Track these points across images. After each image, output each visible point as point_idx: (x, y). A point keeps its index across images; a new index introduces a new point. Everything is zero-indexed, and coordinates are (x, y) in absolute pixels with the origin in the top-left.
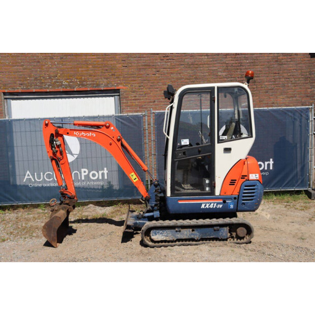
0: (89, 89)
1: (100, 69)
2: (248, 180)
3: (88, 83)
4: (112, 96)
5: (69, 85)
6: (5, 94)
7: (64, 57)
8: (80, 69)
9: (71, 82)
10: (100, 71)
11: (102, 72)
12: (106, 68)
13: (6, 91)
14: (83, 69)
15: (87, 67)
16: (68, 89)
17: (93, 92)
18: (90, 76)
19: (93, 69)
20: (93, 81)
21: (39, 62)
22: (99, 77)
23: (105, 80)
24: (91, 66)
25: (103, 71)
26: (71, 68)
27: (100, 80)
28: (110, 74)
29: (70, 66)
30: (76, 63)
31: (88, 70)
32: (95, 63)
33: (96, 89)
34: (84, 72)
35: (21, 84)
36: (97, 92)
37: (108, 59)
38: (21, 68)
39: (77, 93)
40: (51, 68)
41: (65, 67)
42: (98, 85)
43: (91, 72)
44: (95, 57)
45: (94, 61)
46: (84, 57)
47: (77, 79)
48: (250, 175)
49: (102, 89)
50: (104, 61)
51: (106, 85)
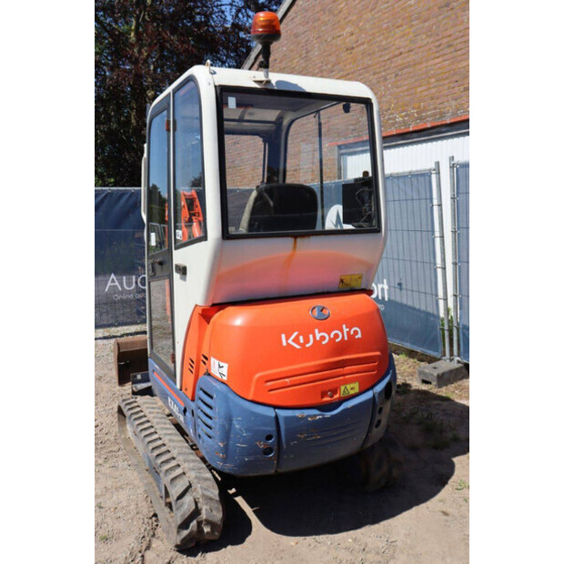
0: (429, 126)
1: (447, 81)
2: (209, 375)
3: (429, 113)
5: (404, 121)
6: (340, 147)
7: (400, 73)
8: (419, 90)
9: (406, 116)
10: (446, 87)
11: (449, 88)
12: (456, 78)
13: (340, 143)
14: (423, 88)
15: (429, 83)
16: (403, 129)
17: (435, 130)
18: (432, 99)
19: (436, 84)
20: (435, 109)
22: (445, 99)
23: (454, 103)
24: (433, 80)
25: (452, 85)
26: (407, 90)
27: (446, 104)
28: (462, 88)
29: (406, 88)
30: (413, 80)
31: (429, 88)
32: (440, 71)
33: (440, 122)
34: (424, 93)
35: (353, 130)
36: (444, 130)
37: (459, 58)
39: (414, 135)
40: (384, 95)
41: (400, 89)
42: (442, 115)
43: (434, 90)
44: (440, 59)
45: (439, 68)
46: (425, 65)
47: (414, 108)
48: (213, 360)
49: (448, 122)
50: (453, 63)
51: (454, 114)
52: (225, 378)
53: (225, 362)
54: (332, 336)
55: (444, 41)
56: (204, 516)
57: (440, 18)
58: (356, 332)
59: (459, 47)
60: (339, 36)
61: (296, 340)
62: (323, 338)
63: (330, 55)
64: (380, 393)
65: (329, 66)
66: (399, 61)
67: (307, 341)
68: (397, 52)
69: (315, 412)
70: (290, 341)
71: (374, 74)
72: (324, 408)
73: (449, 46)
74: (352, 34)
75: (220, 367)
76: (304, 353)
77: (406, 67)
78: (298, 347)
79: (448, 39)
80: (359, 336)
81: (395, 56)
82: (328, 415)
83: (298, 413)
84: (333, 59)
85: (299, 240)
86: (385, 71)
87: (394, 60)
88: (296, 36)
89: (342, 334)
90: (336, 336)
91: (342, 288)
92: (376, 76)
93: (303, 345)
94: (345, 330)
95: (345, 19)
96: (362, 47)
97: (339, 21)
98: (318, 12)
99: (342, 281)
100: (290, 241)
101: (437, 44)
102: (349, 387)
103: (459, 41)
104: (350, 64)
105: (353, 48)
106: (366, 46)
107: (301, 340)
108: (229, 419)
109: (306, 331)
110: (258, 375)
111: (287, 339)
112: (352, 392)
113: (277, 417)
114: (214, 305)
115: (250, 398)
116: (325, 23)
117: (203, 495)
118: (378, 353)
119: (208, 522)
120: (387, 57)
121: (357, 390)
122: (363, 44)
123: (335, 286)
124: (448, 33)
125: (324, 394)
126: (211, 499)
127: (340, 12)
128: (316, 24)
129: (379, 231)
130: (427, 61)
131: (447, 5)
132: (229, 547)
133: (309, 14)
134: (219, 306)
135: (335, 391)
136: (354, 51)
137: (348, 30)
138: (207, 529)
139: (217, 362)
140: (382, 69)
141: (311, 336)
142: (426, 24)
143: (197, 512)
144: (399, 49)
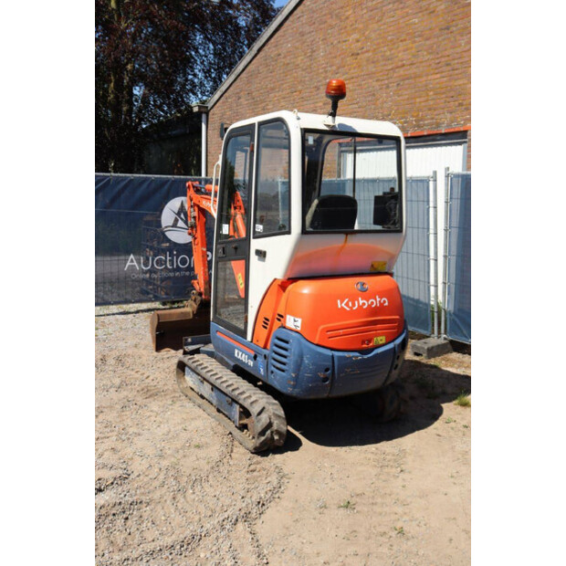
0: (425, 133)
1: (444, 96)
2: (284, 327)
3: (426, 122)
4: (460, 144)
6: (340, 144)
7: (401, 83)
8: (418, 100)
9: (405, 122)
10: (442, 101)
11: (445, 102)
12: (452, 94)
14: (423, 99)
15: (428, 95)
17: (431, 138)
18: (430, 109)
19: (434, 97)
20: (432, 119)
21: (374, 95)
22: (441, 111)
23: (448, 115)
24: (431, 93)
25: (448, 100)
26: (408, 99)
27: (442, 116)
28: (457, 103)
29: (406, 97)
30: (413, 91)
31: (427, 100)
32: (438, 86)
33: (435, 131)
34: (423, 104)
36: (438, 138)
37: (456, 77)
38: (356, 106)
39: (414, 140)
40: (385, 102)
41: (401, 98)
42: (438, 125)
43: (431, 103)
44: (438, 76)
45: (437, 83)
46: (424, 78)
47: (413, 116)
48: (288, 317)
49: (443, 132)
50: (450, 80)
51: (449, 125)
52: (299, 329)
53: (300, 317)
54: (370, 303)
55: (443, 59)
56: (275, 427)
57: (440, 39)
58: (384, 302)
59: (456, 66)
60: (345, 41)
61: (347, 304)
62: (364, 304)
63: (335, 57)
64: (399, 345)
65: (334, 68)
66: (401, 72)
67: (354, 305)
68: (400, 64)
69: (357, 354)
70: (343, 305)
71: (377, 80)
72: (363, 352)
73: (448, 65)
74: (358, 41)
75: (295, 321)
76: (352, 313)
77: (408, 79)
78: (348, 309)
79: (447, 58)
80: (386, 304)
81: (398, 67)
82: (366, 357)
83: (346, 354)
84: (337, 61)
85: (349, 236)
86: (388, 79)
87: (397, 70)
88: (302, 34)
89: (376, 302)
90: (372, 303)
91: (373, 271)
92: (379, 83)
93: (351, 308)
94: (378, 299)
95: (352, 25)
96: (366, 55)
97: (346, 27)
98: (325, 15)
99: (372, 266)
100: (343, 236)
101: (437, 61)
102: (379, 338)
103: (456, 61)
104: (355, 68)
105: (358, 54)
106: (370, 54)
107: (350, 305)
108: (301, 357)
109: (353, 299)
110: (322, 327)
111: (341, 303)
112: (381, 343)
113: (333, 356)
114: (289, 279)
115: (316, 342)
116: (332, 27)
117: (274, 414)
118: (397, 317)
119: (278, 432)
120: (390, 67)
121: (384, 341)
122: (367, 51)
123: (368, 269)
124: (447, 53)
125: (363, 342)
126: (279, 417)
127: (347, 18)
128: (322, 26)
129: (401, 231)
130: (427, 75)
131: (448, 28)
132: (289, 452)
133: (315, 15)
134: (292, 280)
135: (370, 341)
136: (359, 57)
137: (355, 36)
138: (276, 437)
139: (292, 318)
140: (385, 77)
141: (356, 303)
142: (428, 42)
143: (270, 425)
144: (402, 61)
